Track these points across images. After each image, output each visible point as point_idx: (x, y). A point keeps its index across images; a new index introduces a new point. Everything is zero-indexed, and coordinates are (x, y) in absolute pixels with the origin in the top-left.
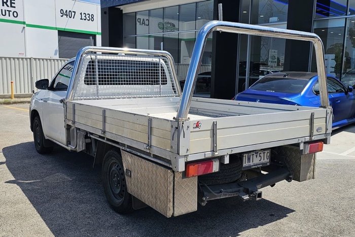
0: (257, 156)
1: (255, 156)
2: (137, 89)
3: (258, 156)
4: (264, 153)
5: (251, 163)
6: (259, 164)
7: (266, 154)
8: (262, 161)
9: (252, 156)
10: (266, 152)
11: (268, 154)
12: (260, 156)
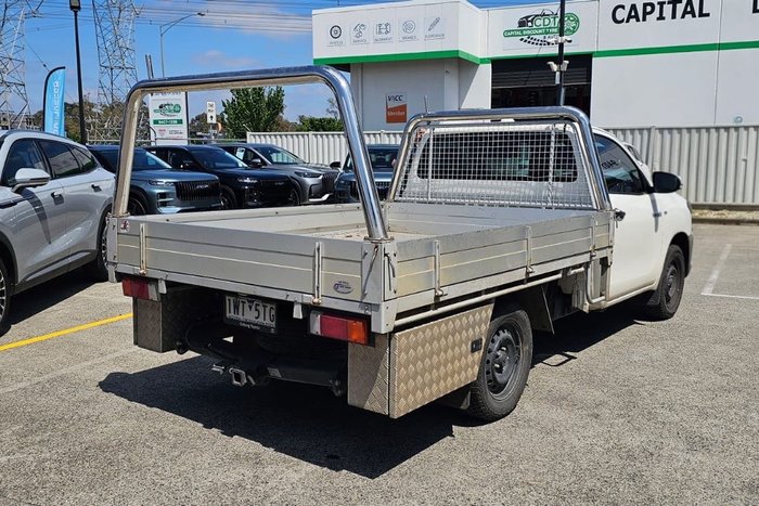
0: (250, 308)
1: (247, 305)
2: (501, 189)
3: (253, 307)
4: (265, 307)
5: (240, 317)
6: (254, 325)
7: (268, 309)
8: (261, 320)
9: (241, 305)
10: (269, 306)
11: (273, 312)
12: (256, 310)
